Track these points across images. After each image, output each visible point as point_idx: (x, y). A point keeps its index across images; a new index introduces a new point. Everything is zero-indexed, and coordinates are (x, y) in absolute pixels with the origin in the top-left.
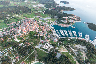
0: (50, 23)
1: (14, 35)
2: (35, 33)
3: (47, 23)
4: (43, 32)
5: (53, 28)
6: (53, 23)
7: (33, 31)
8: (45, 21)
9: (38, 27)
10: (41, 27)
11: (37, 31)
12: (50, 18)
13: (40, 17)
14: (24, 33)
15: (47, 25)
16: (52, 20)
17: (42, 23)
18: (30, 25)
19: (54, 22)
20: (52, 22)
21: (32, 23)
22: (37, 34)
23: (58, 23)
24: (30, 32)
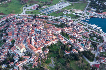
0: (78, 17)
2: (64, 48)
3: (69, 19)
4: (80, 41)
5: (94, 26)
6: (86, 15)
7: (55, 42)
8: (60, 13)
9: (60, 31)
10: (66, 29)
11: (63, 41)
12: (67, 4)
13: (40, 7)
14: (37, 52)
15: (75, 23)
16: (78, 8)
17: (57, 20)
18: (36, 32)
19: (86, 11)
20: (80, 12)
21: (36, 26)
22: (71, 49)
23: (96, 12)
24: (49, 47)
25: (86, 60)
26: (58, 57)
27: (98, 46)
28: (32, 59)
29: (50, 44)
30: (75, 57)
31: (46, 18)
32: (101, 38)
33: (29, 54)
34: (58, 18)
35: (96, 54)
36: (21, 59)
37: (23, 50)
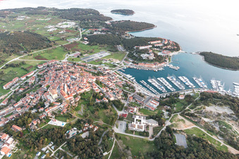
0: (115, 66)
1: (42, 109)
2: (95, 96)
3: (107, 68)
4: (112, 89)
5: (129, 76)
6: (123, 65)
7: (88, 90)
8: (99, 61)
9: (94, 80)
10: (101, 78)
11: (97, 89)
12: (107, 54)
13: (81, 55)
14: (68, 99)
15: (111, 72)
16: (116, 58)
17: (95, 68)
18: (72, 78)
19: (123, 61)
20: (118, 62)
21: (73, 73)
22: (102, 98)
23: (133, 62)
24: (81, 95)
25: (115, 108)
26: (88, 105)
27: (129, 96)
28: (62, 106)
29: (82, 91)
30: (105, 106)
31: (84, 66)
32: (133, 88)
33: (60, 101)
34: (97, 66)
35: (126, 103)
36: (51, 105)
37: (55, 96)
